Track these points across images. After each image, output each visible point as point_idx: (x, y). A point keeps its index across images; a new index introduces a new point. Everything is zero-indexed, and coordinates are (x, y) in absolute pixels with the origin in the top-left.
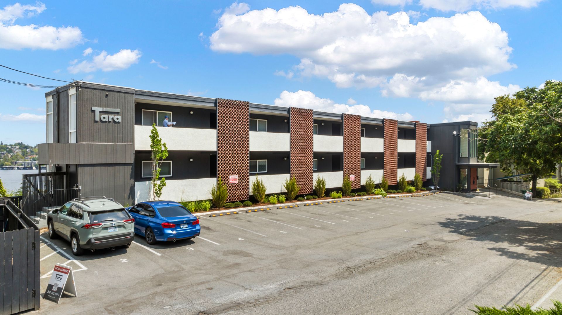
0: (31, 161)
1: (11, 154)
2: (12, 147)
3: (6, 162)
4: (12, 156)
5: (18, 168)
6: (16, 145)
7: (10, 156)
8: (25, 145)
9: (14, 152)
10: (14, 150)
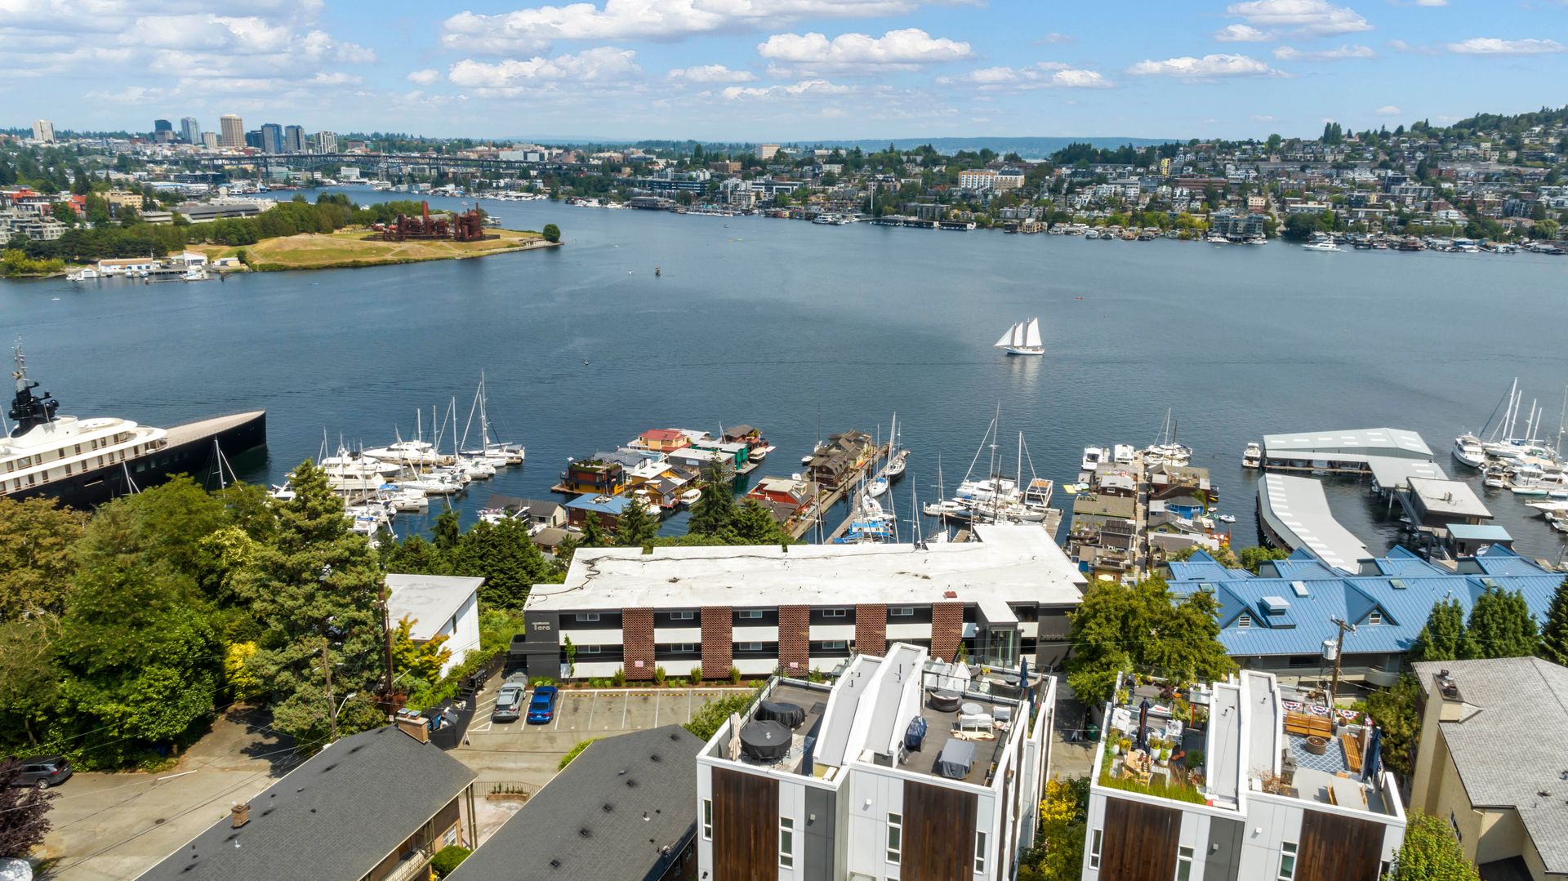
0: (935, 201)
1: (903, 181)
2: (909, 161)
3: (886, 207)
4: (902, 186)
5: (905, 222)
6: (917, 153)
7: (899, 186)
8: (935, 152)
9: (909, 176)
10: (910, 167)
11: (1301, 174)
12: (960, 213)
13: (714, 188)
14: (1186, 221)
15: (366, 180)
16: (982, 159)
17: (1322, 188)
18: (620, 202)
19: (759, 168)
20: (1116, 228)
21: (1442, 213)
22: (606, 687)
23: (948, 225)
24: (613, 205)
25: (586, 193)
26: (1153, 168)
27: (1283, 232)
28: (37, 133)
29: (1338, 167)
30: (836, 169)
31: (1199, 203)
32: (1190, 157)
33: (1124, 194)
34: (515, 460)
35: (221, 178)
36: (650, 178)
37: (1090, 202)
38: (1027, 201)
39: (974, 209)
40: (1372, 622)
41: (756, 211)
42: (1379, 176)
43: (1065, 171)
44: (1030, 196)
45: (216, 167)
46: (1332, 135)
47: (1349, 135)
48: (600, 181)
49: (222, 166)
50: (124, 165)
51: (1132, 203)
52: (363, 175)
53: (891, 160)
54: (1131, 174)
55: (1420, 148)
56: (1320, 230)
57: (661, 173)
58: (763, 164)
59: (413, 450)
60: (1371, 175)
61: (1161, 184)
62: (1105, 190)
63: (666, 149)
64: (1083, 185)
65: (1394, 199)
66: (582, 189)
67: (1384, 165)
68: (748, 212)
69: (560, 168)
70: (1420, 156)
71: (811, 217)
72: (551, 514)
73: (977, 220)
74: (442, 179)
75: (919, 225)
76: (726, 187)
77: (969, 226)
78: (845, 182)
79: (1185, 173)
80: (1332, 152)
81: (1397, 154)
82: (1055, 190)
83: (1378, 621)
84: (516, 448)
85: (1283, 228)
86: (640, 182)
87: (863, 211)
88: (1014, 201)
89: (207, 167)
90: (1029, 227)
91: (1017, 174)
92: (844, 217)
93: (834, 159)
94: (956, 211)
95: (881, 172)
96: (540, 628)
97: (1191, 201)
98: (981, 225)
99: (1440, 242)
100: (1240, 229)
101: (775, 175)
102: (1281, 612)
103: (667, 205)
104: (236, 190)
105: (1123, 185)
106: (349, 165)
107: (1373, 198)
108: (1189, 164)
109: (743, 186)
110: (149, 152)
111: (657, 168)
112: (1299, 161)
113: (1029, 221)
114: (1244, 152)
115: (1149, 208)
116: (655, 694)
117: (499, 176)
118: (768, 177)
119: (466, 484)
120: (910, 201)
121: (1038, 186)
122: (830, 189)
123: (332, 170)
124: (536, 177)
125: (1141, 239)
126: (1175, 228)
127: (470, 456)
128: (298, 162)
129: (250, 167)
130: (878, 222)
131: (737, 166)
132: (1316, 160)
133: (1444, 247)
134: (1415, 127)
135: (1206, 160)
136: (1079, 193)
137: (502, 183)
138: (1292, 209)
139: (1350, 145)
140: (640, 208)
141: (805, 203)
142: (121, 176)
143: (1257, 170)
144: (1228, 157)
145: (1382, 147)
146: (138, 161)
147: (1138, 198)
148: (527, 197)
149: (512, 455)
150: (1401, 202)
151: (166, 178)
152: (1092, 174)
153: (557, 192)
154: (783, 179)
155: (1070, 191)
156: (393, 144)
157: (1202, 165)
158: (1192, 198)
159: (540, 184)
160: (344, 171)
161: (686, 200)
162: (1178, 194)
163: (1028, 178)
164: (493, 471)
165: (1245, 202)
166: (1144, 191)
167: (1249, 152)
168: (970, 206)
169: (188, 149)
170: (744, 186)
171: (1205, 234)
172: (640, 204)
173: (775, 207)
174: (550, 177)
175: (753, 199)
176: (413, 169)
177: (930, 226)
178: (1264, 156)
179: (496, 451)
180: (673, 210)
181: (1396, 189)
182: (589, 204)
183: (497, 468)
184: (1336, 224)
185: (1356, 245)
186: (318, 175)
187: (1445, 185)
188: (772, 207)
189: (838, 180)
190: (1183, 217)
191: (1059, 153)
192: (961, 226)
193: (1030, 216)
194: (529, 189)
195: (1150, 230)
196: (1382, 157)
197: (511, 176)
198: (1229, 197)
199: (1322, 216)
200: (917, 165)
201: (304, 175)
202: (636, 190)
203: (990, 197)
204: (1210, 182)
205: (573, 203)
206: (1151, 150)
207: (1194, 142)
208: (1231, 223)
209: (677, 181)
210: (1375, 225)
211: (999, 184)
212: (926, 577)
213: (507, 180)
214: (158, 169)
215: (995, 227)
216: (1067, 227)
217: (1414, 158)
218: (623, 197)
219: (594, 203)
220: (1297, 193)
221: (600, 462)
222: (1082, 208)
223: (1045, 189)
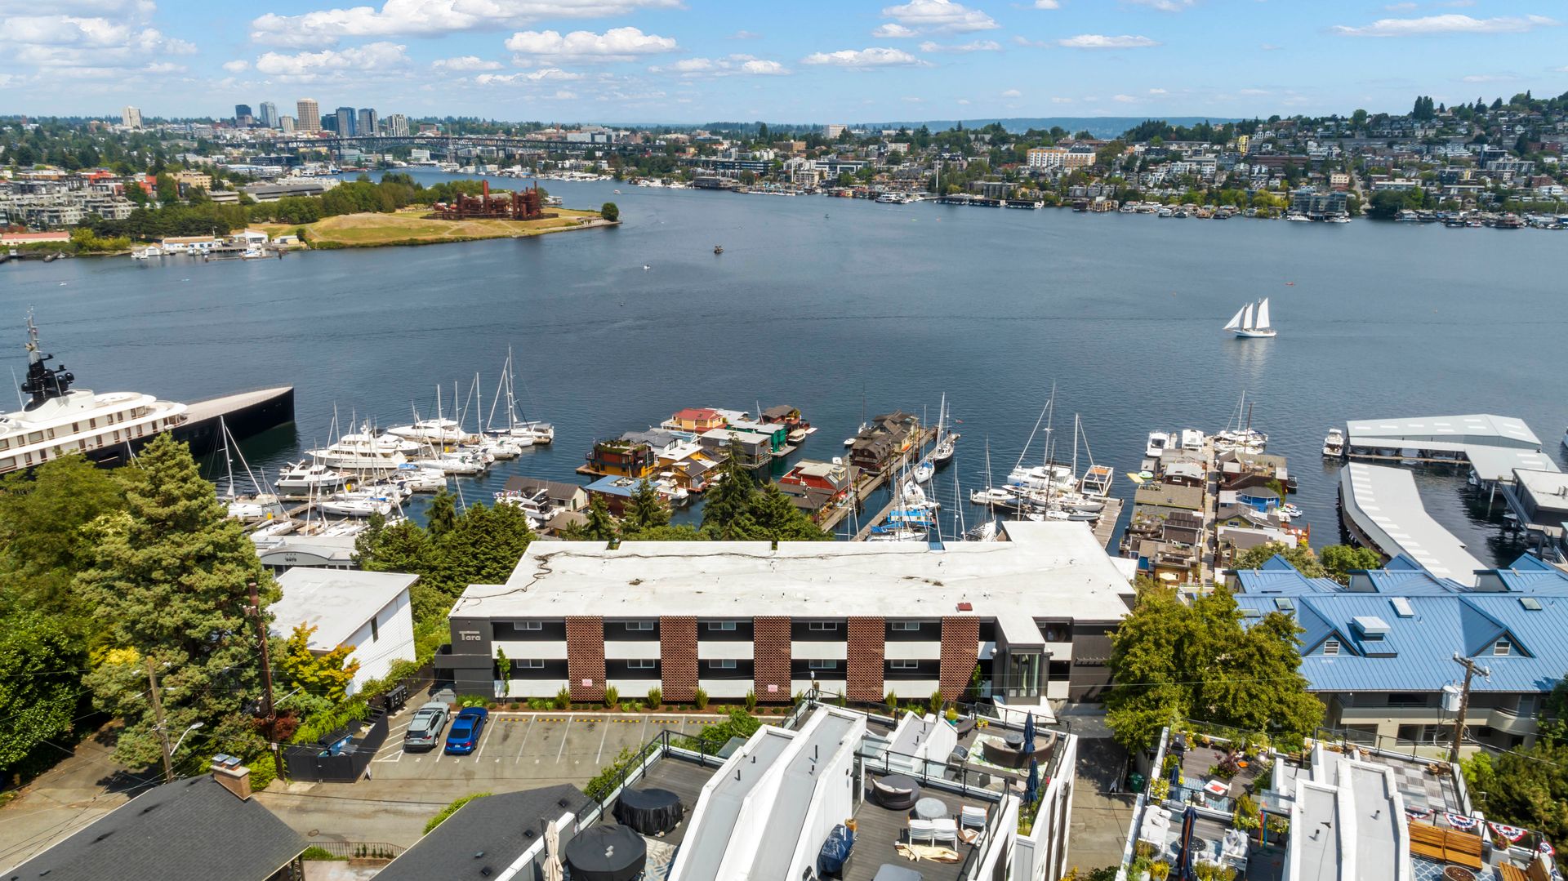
0: (1003, 179)
1: (970, 159)
2: (976, 139)
3: (952, 186)
4: (969, 164)
5: (971, 201)
6: (985, 132)
7: (965, 165)
8: (1004, 131)
9: (977, 154)
10: (978, 146)
11: (1388, 151)
12: (1028, 191)
13: (778, 168)
14: (1264, 199)
15: (435, 162)
16: (1051, 135)
17: (1412, 165)
18: (683, 182)
19: (824, 148)
20: (1190, 207)
21: (1544, 189)
22: (547, 709)
23: (1015, 204)
24: (676, 185)
25: (650, 173)
26: (1231, 145)
27: (1365, 210)
28: (126, 120)
29: (1428, 142)
30: (902, 148)
31: (1278, 181)
32: (1269, 134)
33: (1199, 172)
34: (543, 440)
35: (294, 160)
36: (714, 158)
37: (1164, 180)
38: (1097, 179)
39: (1043, 187)
40: (1498, 651)
41: (819, 191)
42: (1474, 151)
43: (1138, 148)
44: (1101, 174)
45: (291, 150)
46: (1424, 109)
47: (1442, 109)
48: (664, 161)
49: (296, 149)
50: (204, 148)
51: (1208, 181)
52: (433, 157)
53: (958, 138)
54: (1207, 151)
55: (1520, 121)
56: (1408, 207)
57: (726, 153)
58: (829, 143)
59: (436, 428)
60: (1465, 151)
61: (1238, 162)
62: (1179, 167)
63: (732, 131)
64: (1156, 163)
65: (1490, 174)
66: (645, 170)
67: (1480, 140)
68: (811, 191)
69: (625, 148)
70: (1520, 130)
71: (874, 196)
72: (571, 497)
73: (1045, 198)
74: (509, 160)
75: (984, 204)
76: (789, 166)
77: (1037, 204)
78: (911, 161)
79: (1264, 150)
80: (1422, 127)
81: (1495, 128)
82: (1127, 168)
83: (1505, 651)
84: (544, 426)
85: (1367, 206)
86: (704, 162)
87: (928, 190)
88: (1084, 179)
89: (282, 150)
90: (1099, 205)
91: (1088, 151)
92: (908, 196)
93: (901, 137)
94: (1023, 189)
95: (948, 151)
96: (469, 638)
97: (1269, 179)
98: (1050, 204)
99: (1541, 219)
100: (1322, 207)
101: (840, 154)
102: (1379, 637)
103: (730, 185)
104: (308, 172)
105: (1199, 163)
106: (420, 147)
107: (1467, 174)
108: (1268, 141)
109: (807, 166)
110: (228, 137)
111: (721, 148)
112: (1386, 137)
113: (1099, 199)
114: (1327, 128)
115: (1225, 186)
116: (603, 719)
117: (564, 157)
118: (833, 156)
119: (488, 464)
120: (976, 179)
121: (1110, 164)
122: (895, 168)
123: (403, 152)
124: (601, 158)
125: (1217, 217)
126: (1252, 206)
127: (495, 435)
128: (370, 143)
129: (324, 150)
130: (943, 201)
131: (801, 145)
132: (1405, 136)
133: (1546, 225)
134: (1514, 100)
135: (1286, 137)
136: (1152, 171)
137: (567, 164)
138: (1378, 187)
139: (1442, 119)
140: (703, 188)
141: (869, 181)
142: (201, 159)
143: (1341, 146)
144: (1310, 134)
145: (1478, 121)
146: (217, 145)
147: (1215, 176)
148: (591, 177)
149: (540, 434)
150: (1497, 178)
151: (242, 161)
152: (1166, 151)
153: (621, 173)
154: (847, 158)
155: (1143, 168)
156: (463, 126)
157: (1281, 142)
158: (1271, 176)
159: (604, 165)
160: (415, 153)
161: (749, 180)
162: (1256, 171)
163: (1100, 156)
164: (519, 451)
165: (1328, 179)
166: (1220, 168)
167: (1331, 129)
168: (1038, 184)
169: (266, 133)
170: (809, 165)
171: (1285, 213)
172: (703, 184)
173: (838, 186)
174: (615, 157)
175: (817, 178)
176: (482, 151)
177: (996, 204)
178: (1348, 132)
179: (524, 430)
180: (735, 190)
181: (1492, 165)
182: (651, 184)
183: (522, 447)
184: (1426, 201)
185: (1448, 223)
186: (389, 158)
187: (1548, 160)
188: (835, 186)
189: (904, 158)
190: (1261, 195)
191: (1132, 131)
192: (1028, 204)
193: (1101, 195)
194: (594, 170)
195: (1225, 209)
196: (1477, 131)
197: (577, 157)
198: (1310, 175)
199: (1411, 192)
200: (985, 143)
201: (375, 158)
202: (700, 170)
203: (1060, 176)
204: (1290, 160)
205: (636, 183)
206: (1229, 127)
207: (1274, 119)
208: (1312, 201)
209: (742, 162)
210: (1469, 202)
211: (1069, 163)
212: (938, 584)
213: (572, 161)
214: (236, 153)
215: (1063, 205)
216: (1139, 205)
217: (1513, 132)
218: (686, 177)
219: (658, 183)
220: (1385, 170)
221: (627, 443)
222: (1155, 185)
223: (1117, 166)
